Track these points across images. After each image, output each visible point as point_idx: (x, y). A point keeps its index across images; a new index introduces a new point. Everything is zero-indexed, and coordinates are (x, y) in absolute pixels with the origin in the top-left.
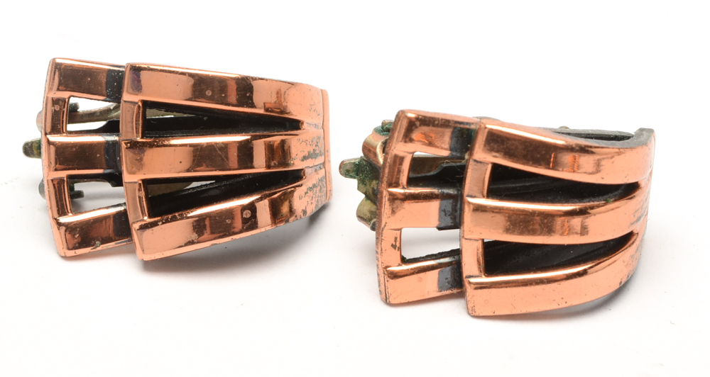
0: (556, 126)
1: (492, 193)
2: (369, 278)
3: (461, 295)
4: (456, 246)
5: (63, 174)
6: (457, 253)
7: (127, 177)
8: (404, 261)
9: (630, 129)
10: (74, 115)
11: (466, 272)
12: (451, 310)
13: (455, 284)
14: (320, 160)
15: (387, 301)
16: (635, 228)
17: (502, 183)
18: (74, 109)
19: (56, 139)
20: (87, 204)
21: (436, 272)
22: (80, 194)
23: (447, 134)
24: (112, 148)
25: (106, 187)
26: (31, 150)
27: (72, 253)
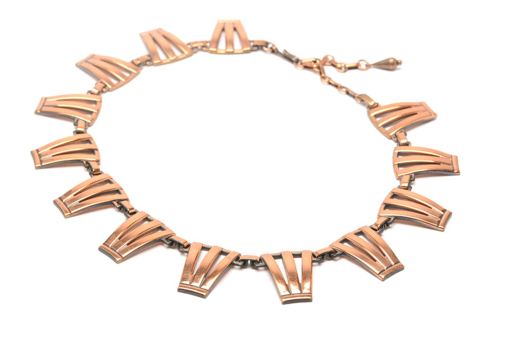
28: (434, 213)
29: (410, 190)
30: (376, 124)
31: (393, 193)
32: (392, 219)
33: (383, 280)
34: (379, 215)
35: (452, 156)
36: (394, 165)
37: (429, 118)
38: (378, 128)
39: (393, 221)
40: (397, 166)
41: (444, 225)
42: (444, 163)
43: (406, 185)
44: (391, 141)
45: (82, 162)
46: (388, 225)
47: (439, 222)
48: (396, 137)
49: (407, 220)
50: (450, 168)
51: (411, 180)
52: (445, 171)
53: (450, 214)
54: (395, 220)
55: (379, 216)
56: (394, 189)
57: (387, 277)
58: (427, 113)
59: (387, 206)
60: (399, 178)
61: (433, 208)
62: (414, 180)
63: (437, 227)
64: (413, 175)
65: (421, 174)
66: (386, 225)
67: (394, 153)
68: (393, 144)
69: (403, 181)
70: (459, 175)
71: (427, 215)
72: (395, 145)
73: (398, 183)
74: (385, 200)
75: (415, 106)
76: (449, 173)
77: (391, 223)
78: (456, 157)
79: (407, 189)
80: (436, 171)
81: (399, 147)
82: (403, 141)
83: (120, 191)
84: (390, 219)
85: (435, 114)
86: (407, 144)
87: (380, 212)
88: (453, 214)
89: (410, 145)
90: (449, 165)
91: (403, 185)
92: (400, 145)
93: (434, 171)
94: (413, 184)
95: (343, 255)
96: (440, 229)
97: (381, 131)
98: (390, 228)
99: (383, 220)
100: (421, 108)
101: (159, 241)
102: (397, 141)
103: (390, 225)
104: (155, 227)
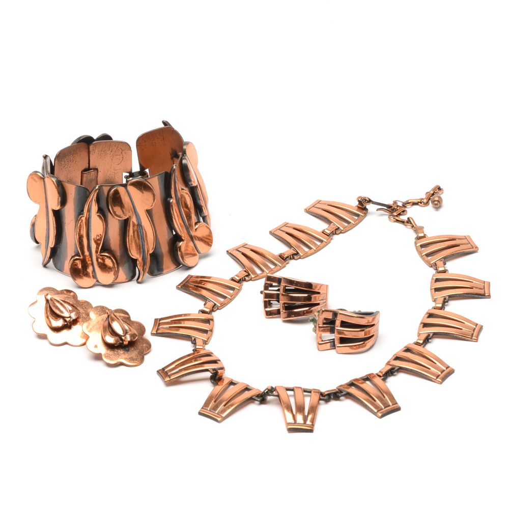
0: (353, 311)
1: (341, 326)
2: (315, 344)
3: (335, 348)
4: (334, 338)
5: (267, 300)
6: (334, 339)
7: (280, 302)
8: (322, 341)
9: (374, 311)
10: (271, 286)
11: (336, 343)
12: (333, 351)
13: (333, 346)
14: (325, 301)
15: (319, 350)
16: (375, 334)
17: (344, 324)
18: (272, 284)
19: (266, 292)
20: (273, 306)
21: (329, 344)
22: (272, 304)
23: (331, 313)
24: (278, 295)
25: (277, 302)
26: (261, 292)
27: (267, 317)
28: (467, 327)
29: (444, 309)
30: (420, 253)
31: (429, 313)
32: (431, 335)
33: (441, 383)
34: (418, 333)
35: (484, 282)
36: (431, 289)
37: (471, 250)
38: (422, 257)
39: (432, 336)
40: (433, 290)
41: (477, 337)
42: (477, 288)
43: (440, 305)
44: (431, 268)
45: (191, 338)
46: (428, 341)
47: (473, 334)
48: (436, 265)
49: (444, 335)
50: (481, 292)
51: (445, 302)
52: (477, 294)
53: (481, 328)
54: (434, 336)
55: (419, 335)
56: (429, 310)
57: (444, 379)
58: (469, 246)
59: (425, 325)
60: (435, 301)
61: (466, 323)
62: (447, 302)
63: (471, 338)
64: (447, 297)
65: (455, 297)
66: (427, 340)
67: (432, 279)
68: (432, 271)
69: (437, 302)
70: (490, 298)
71: (461, 329)
72: (434, 272)
73: (433, 304)
74: (422, 320)
75: (460, 239)
76: (480, 296)
77: (430, 339)
78: (489, 283)
79: (441, 309)
80: (468, 294)
81: (437, 274)
82: (440, 269)
83: (218, 362)
84: (429, 335)
85: (477, 247)
86: (445, 271)
87: (419, 330)
88: (483, 327)
89: (447, 272)
90: (482, 289)
91: (438, 305)
92: (438, 273)
93: (466, 294)
94: (447, 305)
95: (400, 370)
96: (474, 340)
97: (423, 259)
98: (430, 342)
99: (423, 337)
100: (465, 241)
101: (251, 400)
102: (436, 269)
103: (430, 341)
104: (243, 388)
